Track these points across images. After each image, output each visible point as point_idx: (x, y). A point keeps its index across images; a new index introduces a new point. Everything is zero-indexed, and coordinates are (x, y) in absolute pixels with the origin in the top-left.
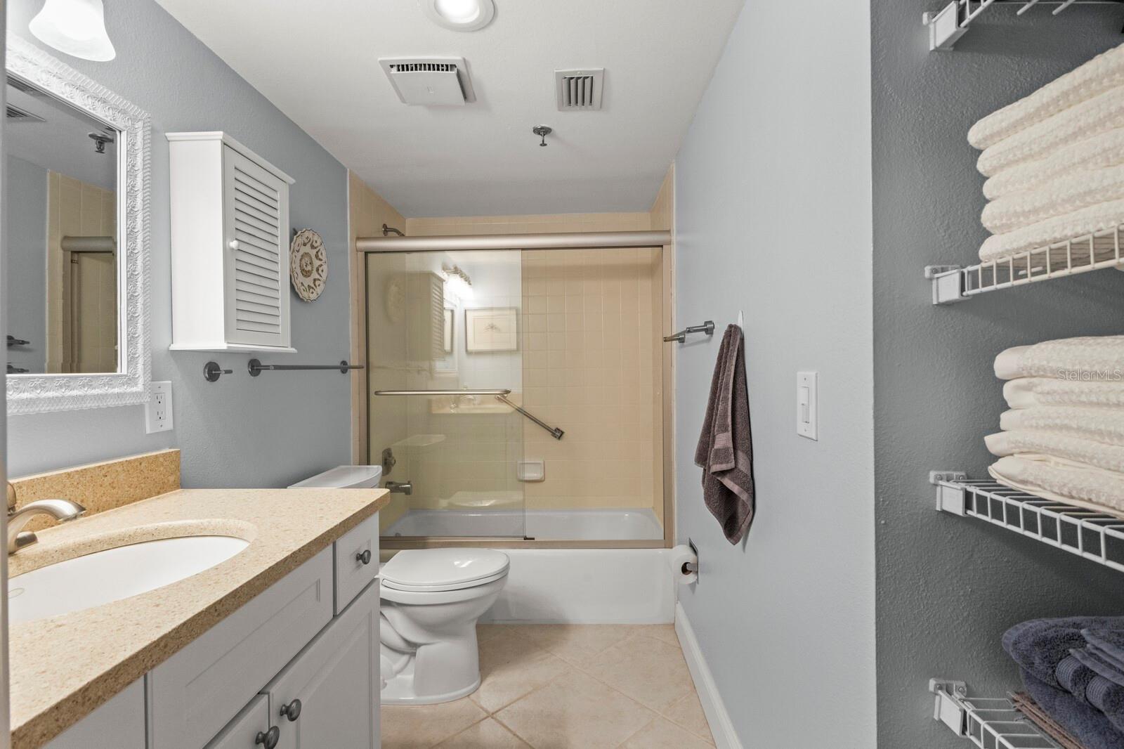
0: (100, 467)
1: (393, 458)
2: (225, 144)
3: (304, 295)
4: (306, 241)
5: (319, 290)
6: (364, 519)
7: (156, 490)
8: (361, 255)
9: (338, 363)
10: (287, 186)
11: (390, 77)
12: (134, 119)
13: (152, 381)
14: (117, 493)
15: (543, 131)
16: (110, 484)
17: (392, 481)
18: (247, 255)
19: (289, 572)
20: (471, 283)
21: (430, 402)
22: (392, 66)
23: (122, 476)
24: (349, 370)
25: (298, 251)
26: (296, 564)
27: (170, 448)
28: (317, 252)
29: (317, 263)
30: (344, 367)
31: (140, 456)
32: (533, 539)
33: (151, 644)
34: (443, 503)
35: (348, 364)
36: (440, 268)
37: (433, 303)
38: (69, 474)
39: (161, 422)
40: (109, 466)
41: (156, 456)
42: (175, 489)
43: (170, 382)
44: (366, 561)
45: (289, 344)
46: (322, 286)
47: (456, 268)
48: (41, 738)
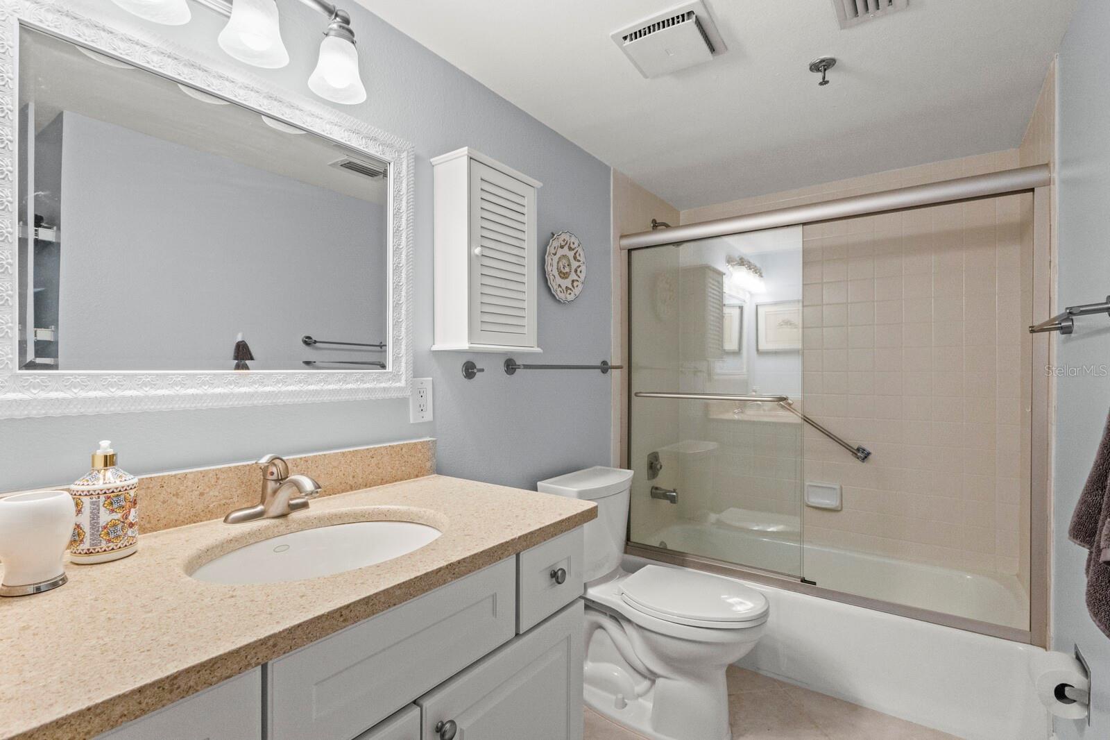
0: (368, 449)
1: (659, 462)
2: (471, 158)
3: (561, 296)
4: (563, 244)
5: (577, 291)
6: (556, 535)
7: (416, 473)
8: (625, 253)
9: (598, 363)
10: (536, 191)
11: (624, 50)
12: (399, 151)
13: (414, 377)
14: (382, 473)
15: (823, 66)
16: (376, 465)
17: (658, 486)
18: (491, 260)
19: (444, 583)
20: (763, 275)
21: (707, 406)
22: (625, 38)
23: (386, 458)
24: (609, 370)
25: (555, 254)
26: (453, 576)
27: (430, 437)
28: (575, 254)
29: (575, 264)
30: (605, 368)
31: (402, 443)
32: (815, 583)
33: (256, 642)
34: (713, 517)
35: (609, 364)
36: (724, 261)
37: (710, 298)
38: (343, 453)
39: (422, 414)
40: (376, 449)
41: (415, 444)
42: (431, 474)
43: (431, 379)
44: (560, 580)
45: (535, 343)
46: (580, 286)
47: (741, 259)
48: (121, 717)
